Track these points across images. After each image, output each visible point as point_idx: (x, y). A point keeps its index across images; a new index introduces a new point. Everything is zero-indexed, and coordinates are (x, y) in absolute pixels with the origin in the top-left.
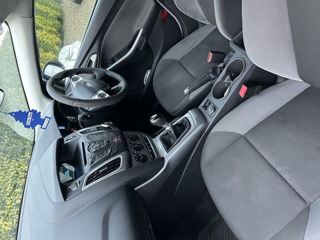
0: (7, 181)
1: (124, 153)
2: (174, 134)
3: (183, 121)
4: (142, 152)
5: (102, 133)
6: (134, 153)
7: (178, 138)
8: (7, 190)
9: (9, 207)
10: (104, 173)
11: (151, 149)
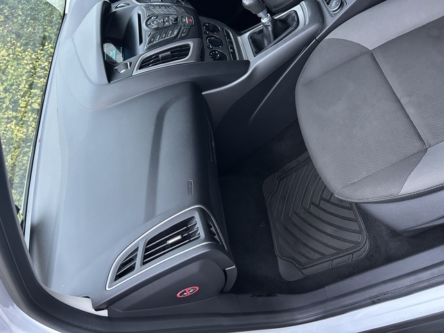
0: (21, 76)
1: (196, 40)
2: (271, 32)
3: (288, 16)
4: (219, 50)
5: (168, 6)
6: (209, 47)
7: (275, 39)
8: (21, 87)
9: (23, 110)
10: (165, 60)
11: (233, 48)
